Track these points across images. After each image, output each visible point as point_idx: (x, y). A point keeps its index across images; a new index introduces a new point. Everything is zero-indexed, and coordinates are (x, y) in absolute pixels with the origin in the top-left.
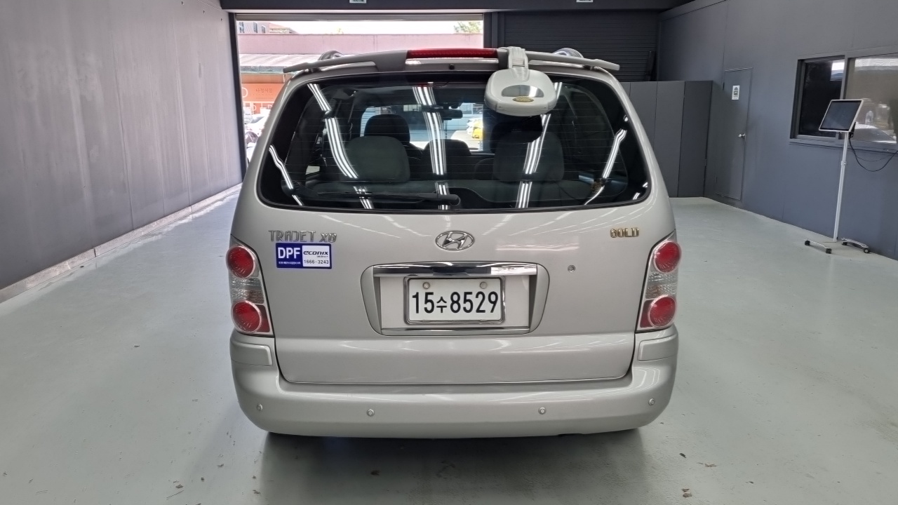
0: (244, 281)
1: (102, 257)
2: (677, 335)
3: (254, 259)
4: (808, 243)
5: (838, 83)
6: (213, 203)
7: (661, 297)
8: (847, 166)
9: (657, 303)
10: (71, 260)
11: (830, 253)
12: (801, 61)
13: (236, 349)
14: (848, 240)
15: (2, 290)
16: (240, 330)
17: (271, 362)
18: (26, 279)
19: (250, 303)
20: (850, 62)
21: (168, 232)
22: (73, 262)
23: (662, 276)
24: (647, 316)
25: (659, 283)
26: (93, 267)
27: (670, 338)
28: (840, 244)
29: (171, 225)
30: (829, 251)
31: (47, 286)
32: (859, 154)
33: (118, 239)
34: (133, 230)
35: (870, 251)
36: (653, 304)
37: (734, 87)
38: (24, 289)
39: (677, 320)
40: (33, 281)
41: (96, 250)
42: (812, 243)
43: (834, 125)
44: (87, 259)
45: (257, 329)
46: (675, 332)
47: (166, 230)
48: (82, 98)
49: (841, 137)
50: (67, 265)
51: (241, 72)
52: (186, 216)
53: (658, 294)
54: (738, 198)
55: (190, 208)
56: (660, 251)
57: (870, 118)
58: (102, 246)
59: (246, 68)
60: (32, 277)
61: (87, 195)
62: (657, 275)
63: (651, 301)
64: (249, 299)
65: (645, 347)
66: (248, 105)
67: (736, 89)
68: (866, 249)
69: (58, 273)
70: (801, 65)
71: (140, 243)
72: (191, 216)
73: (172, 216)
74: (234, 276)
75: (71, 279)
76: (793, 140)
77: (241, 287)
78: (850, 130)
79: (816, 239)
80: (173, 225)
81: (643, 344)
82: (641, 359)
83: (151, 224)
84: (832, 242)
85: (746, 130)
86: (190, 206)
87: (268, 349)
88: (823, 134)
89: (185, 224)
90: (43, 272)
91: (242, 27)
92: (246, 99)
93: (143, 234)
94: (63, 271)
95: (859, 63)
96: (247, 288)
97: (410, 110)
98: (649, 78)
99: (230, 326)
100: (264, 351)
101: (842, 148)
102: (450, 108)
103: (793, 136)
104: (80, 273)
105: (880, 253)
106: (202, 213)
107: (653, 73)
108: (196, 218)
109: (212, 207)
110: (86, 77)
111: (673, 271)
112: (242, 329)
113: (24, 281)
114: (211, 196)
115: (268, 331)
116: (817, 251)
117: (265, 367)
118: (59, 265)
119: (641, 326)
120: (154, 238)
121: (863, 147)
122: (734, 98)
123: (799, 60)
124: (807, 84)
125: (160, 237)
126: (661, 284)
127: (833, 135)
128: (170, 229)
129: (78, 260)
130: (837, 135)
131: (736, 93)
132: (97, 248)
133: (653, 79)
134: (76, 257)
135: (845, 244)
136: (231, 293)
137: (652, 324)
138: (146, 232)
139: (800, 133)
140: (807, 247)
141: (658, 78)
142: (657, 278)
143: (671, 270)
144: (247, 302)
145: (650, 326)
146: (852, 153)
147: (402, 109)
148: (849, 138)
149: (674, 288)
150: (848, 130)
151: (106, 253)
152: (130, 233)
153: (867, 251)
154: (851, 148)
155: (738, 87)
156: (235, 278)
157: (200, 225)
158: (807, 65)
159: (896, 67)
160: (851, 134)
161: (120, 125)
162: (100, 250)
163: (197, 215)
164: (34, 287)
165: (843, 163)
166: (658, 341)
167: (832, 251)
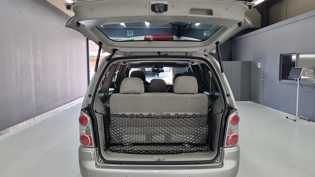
0: (85, 128)
1: (37, 120)
2: (240, 149)
3: (88, 119)
4: (287, 118)
5: (295, 62)
6: (77, 102)
7: (233, 135)
8: (299, 90)
9: (232, 137)
10: (26, 121)
11: (295, 121)
12: (281, 55)
13: (80, 152)
14: (302, 117)
15: (1, 132)
16: (82, 145)
17: (92, 157)
18: (10, 128)
19: (86, 135)
20: (298, 55)
21: (61, 112)
22: (27, 122)
23: (233, 127)
24: (228, 142)
25: (232, 129)
26: (34, 124)
27: (237, 150)
28: (299, 118)
29: (62, 109)
30: (295, 120)
31: (17, 130)
32: (303, 86)
33: (43, 114)
34: (49, 111)
35: (309, 121)
36: (230, 137)
37: (259, 63)
38: (8, 131)
39: (239, 143)
40: (12, 128)
41: (35, 118)
42: (289, 117)
43: (294, 76)
44: (32, 121)
45: (88, 145)
46: (239, 148)
47: (60, 111)
48: (35, 66)
49: (296, 80)
50: (25, 123)
51: (90, 57)
52: (68, 106)
53: (232, 133)
54: (262, 101)
55: (69, 103)
56: (232, 118)
57: (307, 74)
58: (37, 116)
59: (92, 56)
60: (12, 127)
61: (34, 98)
62: (231, 126)
63: (230, 136)
64: (86, 134)
65: (228, 153)
66: (92, 68)
67: (259, 64)
68: (308, 120)
69: (21, 126)
70: (281, 56)
71: (51, 115)
72: (69, 106)
73: (63, 106)
74: (81, 126)
75: (25, 128)
76: (280, 81)
77: (83, 130)
78: (299, 78)
79: (290, 116)
80: (63, 109)
81: (227, 152)
82: (226, 157)
83: (55, 109)
84: (296, 117)
85: (264, 78)
86: (69, 102)
87: (92, 152)
88: (290, 79)
89: (67, 109)
90: (16, 125)
91: (91, 43)
92: (91, 67)
93: (52, 112)
94: (23, 125)
95: (301, 56)
96: (85, 130)
97: (148, 70)
98: (229, 60)
99: (79, 144)
100: (90, 153)
101: (297, 84)
102: (160, 69)
103: (280, 80)
104: (29, 126)
105: (313, 121)
106: (73, 105)
107: (230, 58)
108: (71, 107)
109: (77, 103)
110: (37, 58)
111: (237, 125)
112: (83, 145)
113: (9, 128)
114: (77, 99)
115: (92, 146)
116: (290, 120)
117: (91, 159)
118: (22, 123)
119: (226, 145)
120: (56, 114)
121: (304, 84)
122: (259, 67)
123: (280, 54)
124: (283, 62)
125: (58, 113)
126: (233, 130)
127: (293, 80)
128: (61, 111)
129: (28, 121)
130: (295, 80)
131: (259, 65)
132: (35, 117)
133: (231, 60)
134: (28, 120)
135: (301, 118)
136: (80, 132)
137: (230, 144)
138: (53, 112)
139: (282, 79)
140: (287, 119)
141: (232, 60)
142: (231, 128)
143: (236, 125)
144: (85, 135)
145: (230, 145)
146: (300, 86)
147: (145, 70)
148: (299, 81)
149: (238, 132)
150: (298, 78)
151: (38, 119)
152: (48, 112)
153: (308, 121)
154: (300, 84)
155: (260, 63)
156: (82, 126)
157: (73, 109)
158: (283, 56)
159: (314, 57)
160: (300, 79)
161: (47, 75)
162: (36, 118)
163: (71, 106)
164: (12, 130)
165: (298, 89)
166: (233, 151)
167: (296, 121)
